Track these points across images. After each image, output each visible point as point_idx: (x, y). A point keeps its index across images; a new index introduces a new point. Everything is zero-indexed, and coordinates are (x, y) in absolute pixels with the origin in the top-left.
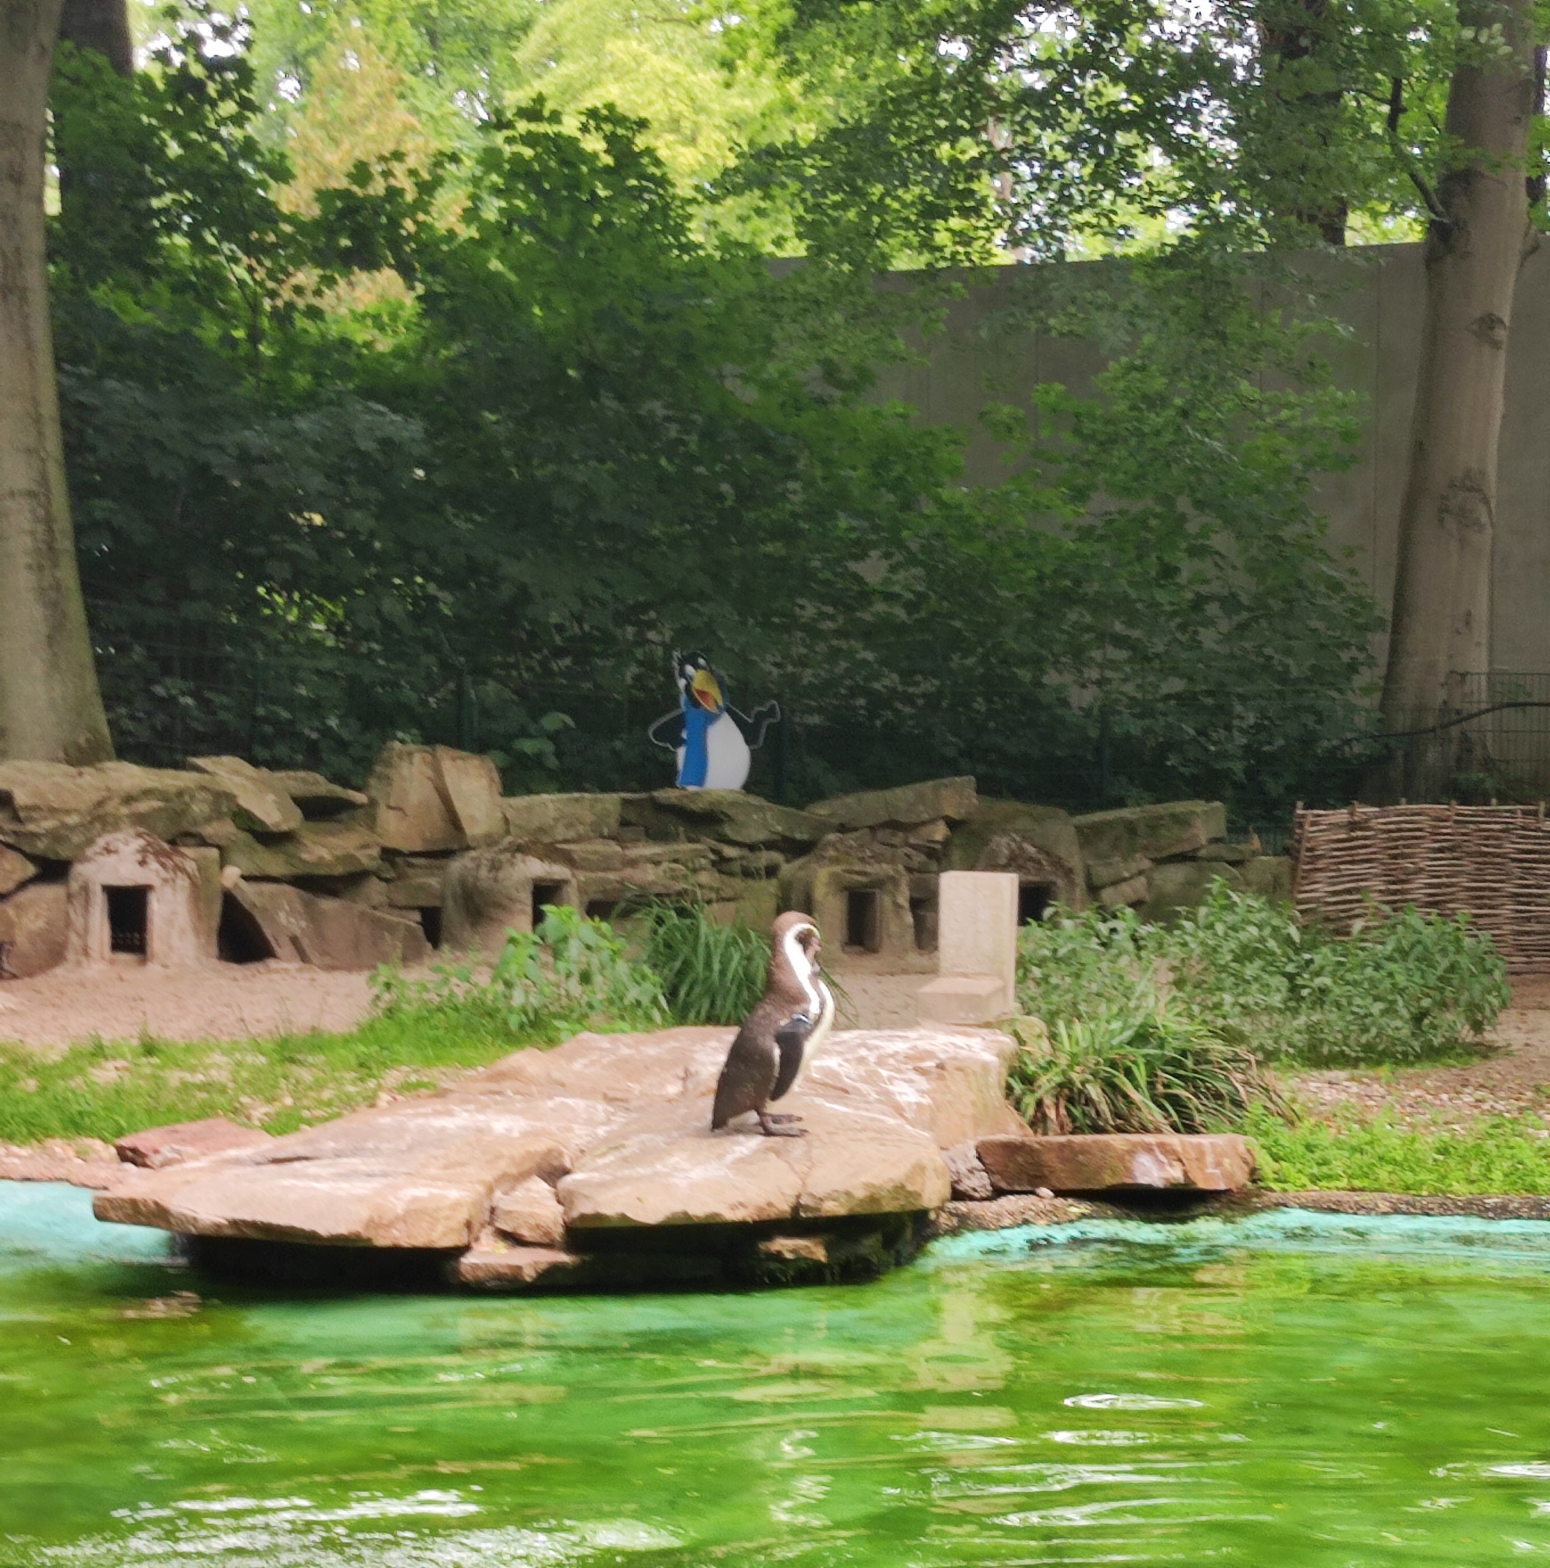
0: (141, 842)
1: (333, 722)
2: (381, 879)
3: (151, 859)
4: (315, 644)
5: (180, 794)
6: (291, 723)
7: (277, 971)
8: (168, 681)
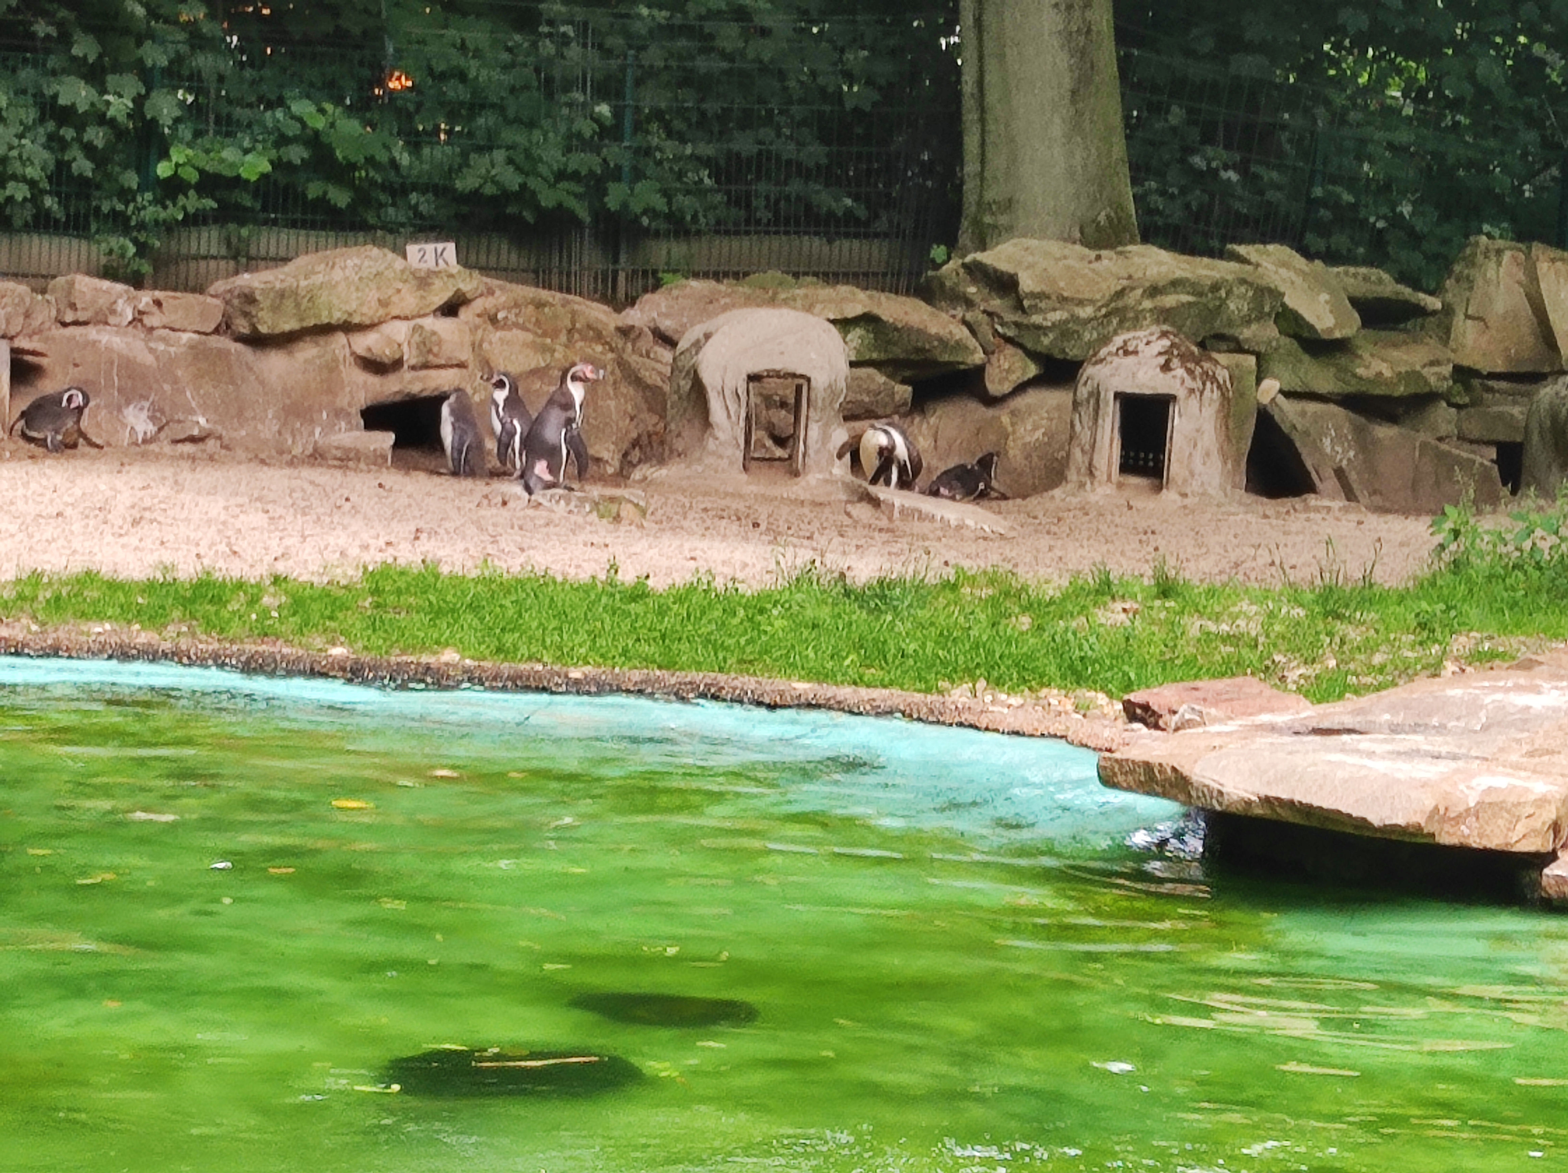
0: (1166, 342)
1: (1406, 209)
2: (1450, 404)
3: (1175, 362)
4: (1390, 112)
5: (1215, 287)
6: (1354, 207)
7: (1317, 510)
8: (1210, 151)
